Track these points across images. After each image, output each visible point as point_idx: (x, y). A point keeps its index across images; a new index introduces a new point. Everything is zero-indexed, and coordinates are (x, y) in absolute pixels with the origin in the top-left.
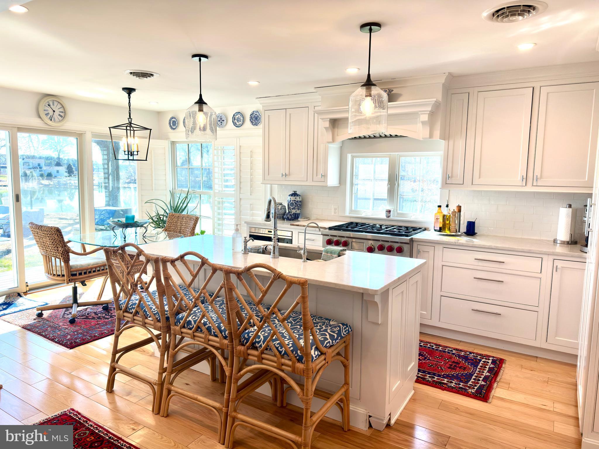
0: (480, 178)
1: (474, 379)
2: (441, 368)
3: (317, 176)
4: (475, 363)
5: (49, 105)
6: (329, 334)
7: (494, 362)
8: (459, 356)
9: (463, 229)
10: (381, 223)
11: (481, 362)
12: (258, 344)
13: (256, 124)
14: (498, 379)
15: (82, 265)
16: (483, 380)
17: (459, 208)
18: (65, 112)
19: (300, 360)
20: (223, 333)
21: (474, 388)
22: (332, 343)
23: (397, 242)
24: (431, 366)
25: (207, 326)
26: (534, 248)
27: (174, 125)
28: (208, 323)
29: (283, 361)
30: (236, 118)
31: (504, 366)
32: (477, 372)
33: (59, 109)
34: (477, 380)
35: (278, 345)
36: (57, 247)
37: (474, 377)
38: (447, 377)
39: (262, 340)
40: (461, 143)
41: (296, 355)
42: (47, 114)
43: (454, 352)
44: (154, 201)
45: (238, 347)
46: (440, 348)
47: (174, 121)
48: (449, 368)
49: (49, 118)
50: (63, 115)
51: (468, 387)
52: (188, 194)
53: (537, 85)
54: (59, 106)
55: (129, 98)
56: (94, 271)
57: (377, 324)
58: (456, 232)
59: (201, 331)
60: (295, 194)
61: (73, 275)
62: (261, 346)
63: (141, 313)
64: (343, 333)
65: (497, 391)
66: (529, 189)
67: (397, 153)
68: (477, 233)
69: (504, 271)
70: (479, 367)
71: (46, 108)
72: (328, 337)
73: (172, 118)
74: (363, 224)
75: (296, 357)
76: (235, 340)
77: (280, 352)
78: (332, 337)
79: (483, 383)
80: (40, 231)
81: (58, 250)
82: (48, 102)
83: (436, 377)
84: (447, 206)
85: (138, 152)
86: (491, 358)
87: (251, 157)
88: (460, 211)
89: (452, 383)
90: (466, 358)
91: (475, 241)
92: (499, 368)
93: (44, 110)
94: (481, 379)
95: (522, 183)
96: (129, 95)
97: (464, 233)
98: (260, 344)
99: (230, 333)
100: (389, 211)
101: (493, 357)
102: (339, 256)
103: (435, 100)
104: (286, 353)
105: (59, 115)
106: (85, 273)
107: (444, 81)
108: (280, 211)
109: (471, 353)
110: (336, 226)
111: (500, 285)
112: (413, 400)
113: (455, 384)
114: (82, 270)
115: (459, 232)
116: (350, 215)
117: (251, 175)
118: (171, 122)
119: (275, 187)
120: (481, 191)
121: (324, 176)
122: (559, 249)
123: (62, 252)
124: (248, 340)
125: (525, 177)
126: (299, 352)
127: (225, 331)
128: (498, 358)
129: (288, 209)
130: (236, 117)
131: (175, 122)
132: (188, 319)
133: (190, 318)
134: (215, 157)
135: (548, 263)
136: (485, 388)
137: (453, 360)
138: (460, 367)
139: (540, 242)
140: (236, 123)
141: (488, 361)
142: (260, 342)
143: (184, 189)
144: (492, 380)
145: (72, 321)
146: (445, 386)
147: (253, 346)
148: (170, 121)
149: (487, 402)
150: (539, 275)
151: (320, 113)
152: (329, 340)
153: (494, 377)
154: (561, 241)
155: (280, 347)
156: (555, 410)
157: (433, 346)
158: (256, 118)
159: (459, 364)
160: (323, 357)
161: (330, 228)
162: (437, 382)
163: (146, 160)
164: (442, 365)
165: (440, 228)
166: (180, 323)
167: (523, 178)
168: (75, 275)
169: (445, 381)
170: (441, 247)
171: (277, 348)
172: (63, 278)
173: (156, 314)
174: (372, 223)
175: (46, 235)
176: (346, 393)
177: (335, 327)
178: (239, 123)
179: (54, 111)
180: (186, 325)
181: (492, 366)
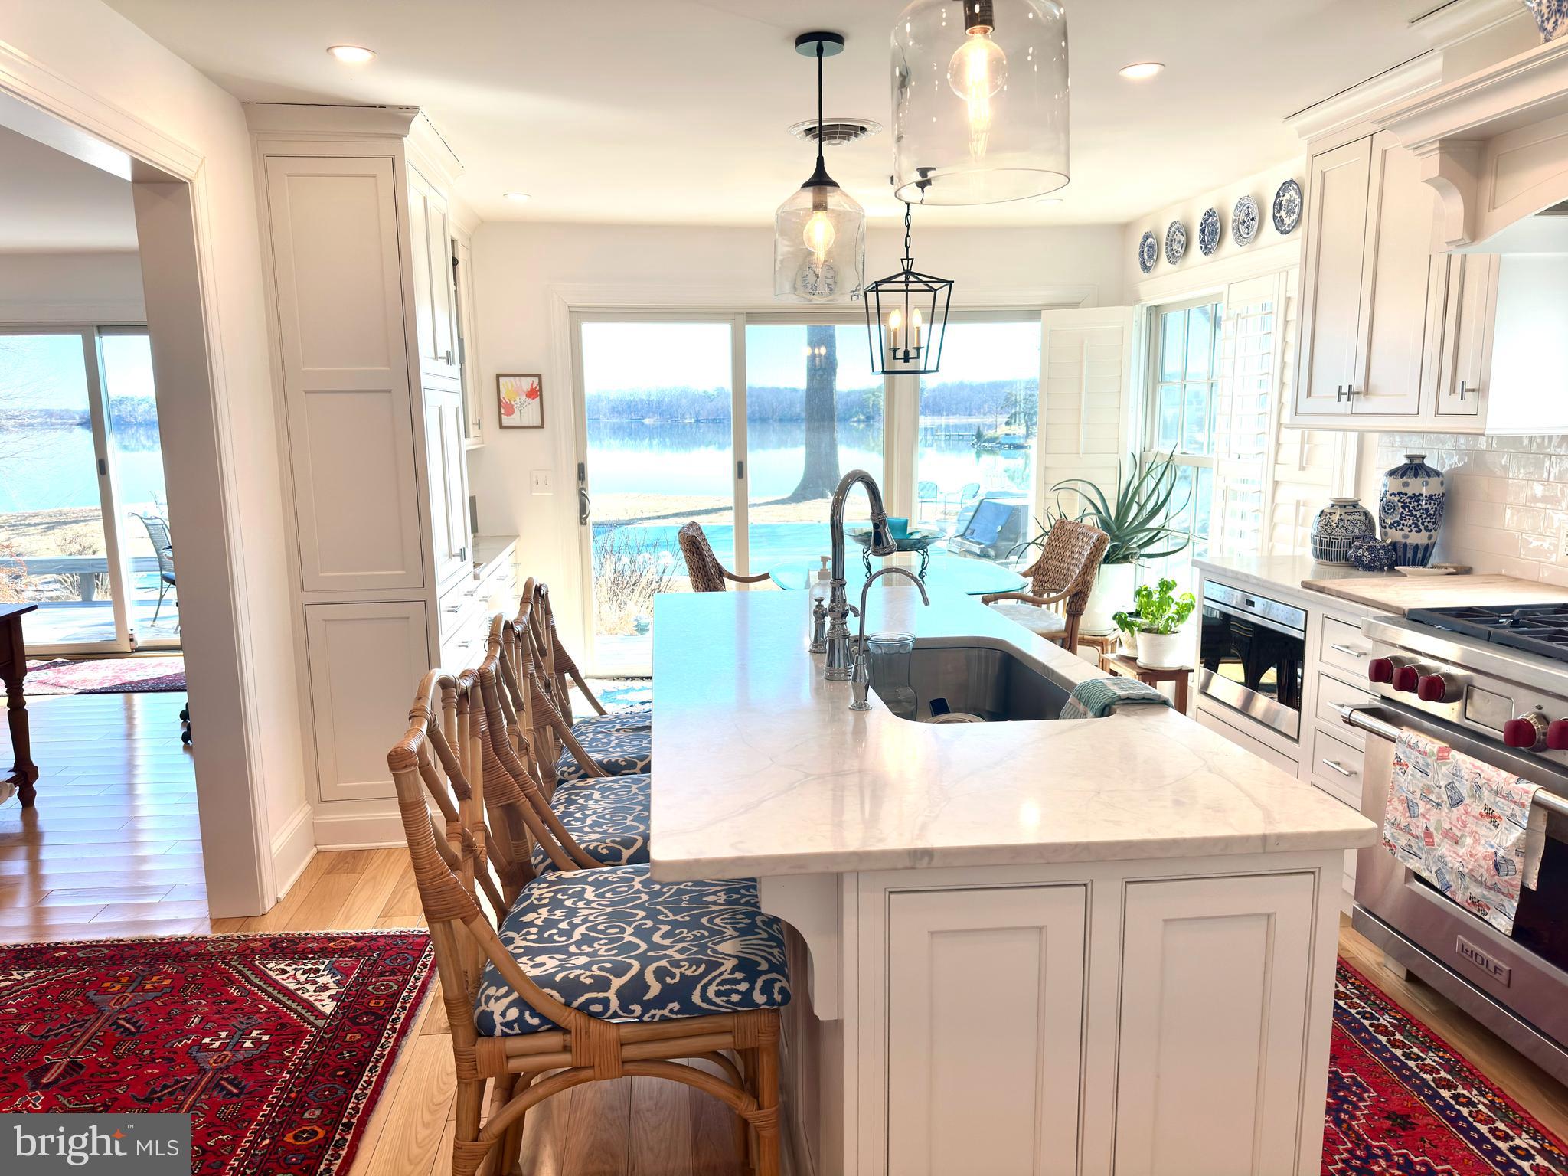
27: (1151, 257)
30: (1283, 203)
60: (1414, 467)
73: (1146, 236)
108: (1337, 531)
118: (1146, 249)
121: (1478, 392)
129: (1380, 526)
130: (1284, 199)
131: (1152, 248)
140: (1282, 221)
148: (1143, 247)
178: (1291, 219)
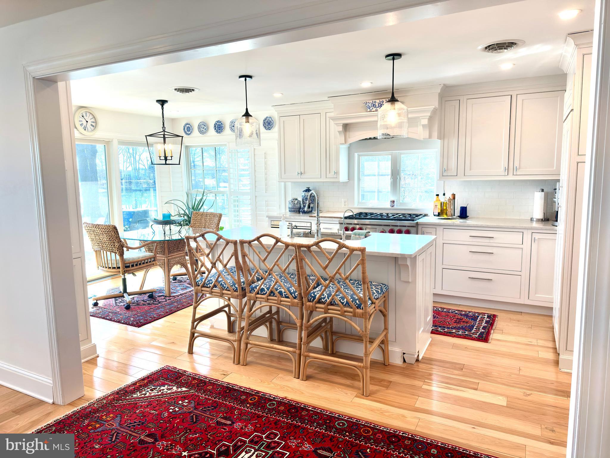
0: (470, 170)
1: (475, 329)
2: (448, 323)
3: (330, 173)
4: (475, 318)
5: (83, 116)
6: (375, 290)
7: (489, 317)
8: (461, 315)
9: (458, 213)
10: (387, 212)
11: (479, 317)
12: (324, 299)
13: (269, 129)
14: (494, 328)
15: (133, 258)
16: (482, 329)
17: (454, 195)
18: (96, 122)
19: (359, 307)
20: (293, 295)
21: (477, 334)
22: (378, 296)
23: (405, 226)
24: (440, 322)
25: (278, 291)
26: (517, 225)
27: (188, 131)
28: (278, 288)
29: (345, 309)
31: (496, 319)
32: (477, 324)
33: (91, 119)
34: (478, 329)
35: (340, 299)
36: (114, 243)
37: (475, 327)
38: (455, 328)
39: (326, 297)
40: (454, 142)
41: (355, 304)
42: (81, 125)
43: (456, 312)
44: (172, 202)
45: (307, 303)
46: (445, 310)
47: (188, 127)
48: (455, 322)
49: (83, 128)
50: (95, 125)
51: (472, 334)
52: (204, 194)
53: (514, 94)
54: (91, 117)
55: (163, 109)
56: (143, 263)
57: (408, 282)
58: (452, 216)
59: (274, 294)
60: (308, 190)
61: (127, 267)
62: (326, 300)
63: (219, 286)
64: (384, 290)
65: (494, 335)
66: (511, 177)
67: (398, 151)
68: (468, 216)
69: (494, 245)
70: (478, 321)
71: (81, 119)
72: (375, 292)
73: (187, 124)
74: (372, 214)
75: (355, 305)
76: (305, 297)
77: (343, 303)
78: (377, 292)
79: (483, 331)
80: (98, 229)
81: (114, 245)
82: (82, 114)
83: (446, 329)
84: (444, 195)
85: (172, 157)
86: (486, 315)
87: (265, 158)
88: (454, 198)
89: (460, 332)
90: (467, 315)
91: (468, 222)
92: (494, 321)
93: (80, 121)
94: (481, 328)
95: (505, 174)
96: (162, 107)
97: (458, 216)
98: (325, 299)
99: (300, 294)
100: (394, 202)
101: (488, 314)
102: (366, 237)
103: (434, 107)
104: (347, 303)
105: (92, 125)
106: (136, 265)
107: (440, 91)
108: (297, 205)
109: (470, 312)
110: (350, 216)
111: (491, 255)
112: (430, 345)
113: (462, 332)
114: (134, 263)
115: (454, 215)
116: (358, 206)
117: (266, 174)
119: (289, 185)
120: (471, 181)
121: (337, 173)
122: (535, 225)
123: (118, 247)
124: (314, 298)
125: (507, 168)
126: (357, 301)
127: (294, 292)
128: (491, 315)
129: (303, 203)
131: (190, 128)
132: (261, 288)
133: (262, 287)
134: (230, 159)
135: (527, 236)
136: (485, 334)
137: (456, 317)
138: (464, 322)
139: (520, 220)
141: (485, 316)
142: (325, 298)
143: (199, 190)
144: (489, 328)
145: (128, 308)
146: (454, 334)
147: (319, 302)
148: (185, 127)
149: (487, 342)
150: (521, 246)
151: (333, 119)
152: (376, 294)
153: (491, 327)
154: (537, 219)
155: (342, 300)
156: (538, 344)
157: (438, 309)
158: (269, 124)
159: (462, 319)
160: (373, 306)
161: (346, 218)
162: (447, 332)
163: (179, 164)
164: (449, 321)
165: (439, 213)
166: (254, 291)
167: (505, 169)
168: (129, 267)
169: (454, 331)
170: (442, 227)
171: (340, 301)
172: (118, 270)
173: (232, 285)
174: (379, 212)
175: (104, 233)
176: (386, 336)
177: (378, 286)
179: (87, 122)
180: (260, 292)
181: (488, 319)
